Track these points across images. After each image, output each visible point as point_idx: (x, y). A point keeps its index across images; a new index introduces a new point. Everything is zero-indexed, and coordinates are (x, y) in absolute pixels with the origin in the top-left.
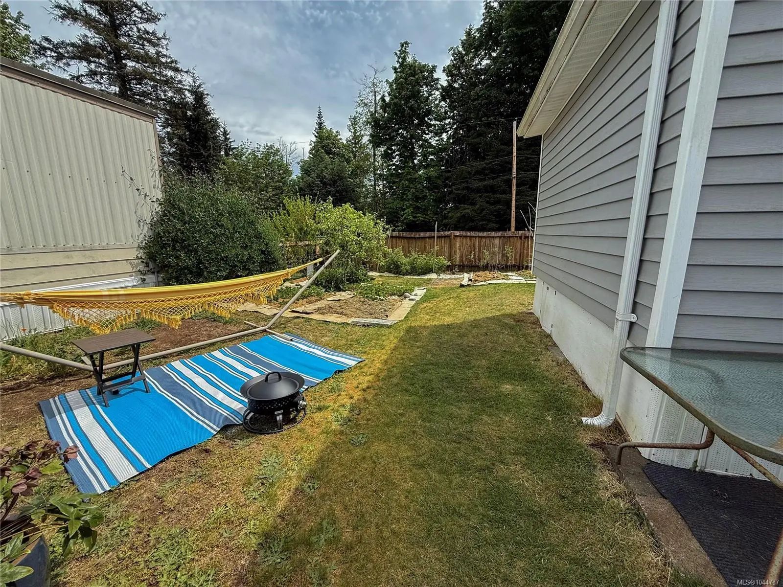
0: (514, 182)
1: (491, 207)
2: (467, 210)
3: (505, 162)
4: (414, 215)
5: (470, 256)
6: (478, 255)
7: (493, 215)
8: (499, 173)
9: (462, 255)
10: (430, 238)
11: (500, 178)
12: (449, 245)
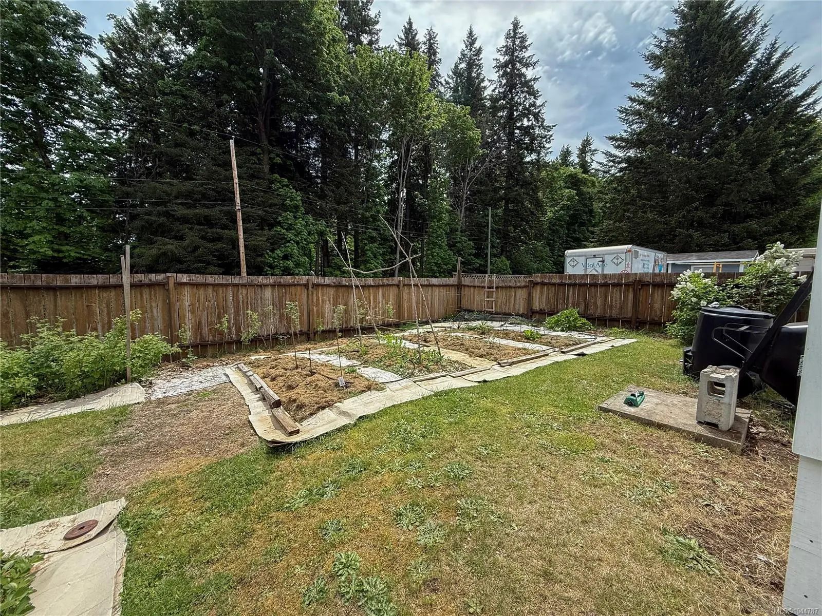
0: (239, 215)
1: (209, 245)
2: (170, 247)
3: (223, 189)
4: (56, 247)
5: (220, 323)
6: (235, 319)
7: (214, 256)
8: (216, 200)
9: (200, 323)
10: (104, 287)
11: (218, 208)
12: (164, 301)
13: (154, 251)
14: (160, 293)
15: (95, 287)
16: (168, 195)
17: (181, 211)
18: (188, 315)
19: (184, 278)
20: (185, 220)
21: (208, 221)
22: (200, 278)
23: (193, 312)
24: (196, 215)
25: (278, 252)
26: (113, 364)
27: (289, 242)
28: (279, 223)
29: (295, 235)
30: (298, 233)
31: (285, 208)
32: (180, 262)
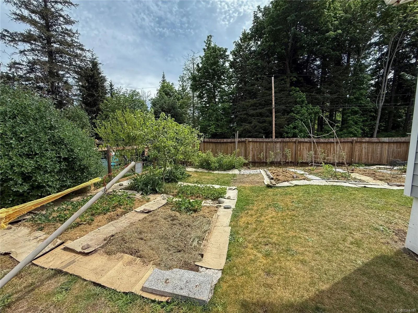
0: (274, 110)
1: (261, 125)
2: (247, 127)
3: (268, 100)
4: (216, 129)
5: (260, 155)
6: (265, 154)
7: (262, 129)
8: (265, 105)
9: (254, 155)
10: (231, 142)
11: (265, 108)
12: (245, 148)
13: (242, 129)
14: (244, 144)
15: (229, 142)
16: (248, 106)
17: (252, 112)
18: (251, 152)
19: (250, 139)
20: (253, 115)
21: (261, 115)
22: (255, 140)
23: (252, 151)
24: (256, 113)
25: (291, 125)
26: (233, 163)
27: (297, 120)
28: (292, 111)
29: (301, 116)
30: (303, 115)
31: (296, 103)
32: (250, 132)
